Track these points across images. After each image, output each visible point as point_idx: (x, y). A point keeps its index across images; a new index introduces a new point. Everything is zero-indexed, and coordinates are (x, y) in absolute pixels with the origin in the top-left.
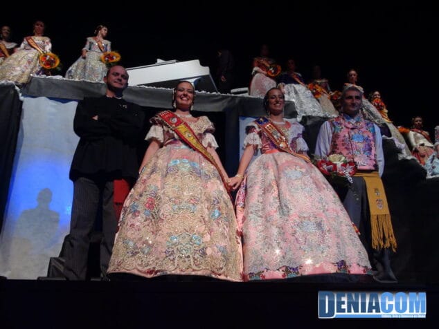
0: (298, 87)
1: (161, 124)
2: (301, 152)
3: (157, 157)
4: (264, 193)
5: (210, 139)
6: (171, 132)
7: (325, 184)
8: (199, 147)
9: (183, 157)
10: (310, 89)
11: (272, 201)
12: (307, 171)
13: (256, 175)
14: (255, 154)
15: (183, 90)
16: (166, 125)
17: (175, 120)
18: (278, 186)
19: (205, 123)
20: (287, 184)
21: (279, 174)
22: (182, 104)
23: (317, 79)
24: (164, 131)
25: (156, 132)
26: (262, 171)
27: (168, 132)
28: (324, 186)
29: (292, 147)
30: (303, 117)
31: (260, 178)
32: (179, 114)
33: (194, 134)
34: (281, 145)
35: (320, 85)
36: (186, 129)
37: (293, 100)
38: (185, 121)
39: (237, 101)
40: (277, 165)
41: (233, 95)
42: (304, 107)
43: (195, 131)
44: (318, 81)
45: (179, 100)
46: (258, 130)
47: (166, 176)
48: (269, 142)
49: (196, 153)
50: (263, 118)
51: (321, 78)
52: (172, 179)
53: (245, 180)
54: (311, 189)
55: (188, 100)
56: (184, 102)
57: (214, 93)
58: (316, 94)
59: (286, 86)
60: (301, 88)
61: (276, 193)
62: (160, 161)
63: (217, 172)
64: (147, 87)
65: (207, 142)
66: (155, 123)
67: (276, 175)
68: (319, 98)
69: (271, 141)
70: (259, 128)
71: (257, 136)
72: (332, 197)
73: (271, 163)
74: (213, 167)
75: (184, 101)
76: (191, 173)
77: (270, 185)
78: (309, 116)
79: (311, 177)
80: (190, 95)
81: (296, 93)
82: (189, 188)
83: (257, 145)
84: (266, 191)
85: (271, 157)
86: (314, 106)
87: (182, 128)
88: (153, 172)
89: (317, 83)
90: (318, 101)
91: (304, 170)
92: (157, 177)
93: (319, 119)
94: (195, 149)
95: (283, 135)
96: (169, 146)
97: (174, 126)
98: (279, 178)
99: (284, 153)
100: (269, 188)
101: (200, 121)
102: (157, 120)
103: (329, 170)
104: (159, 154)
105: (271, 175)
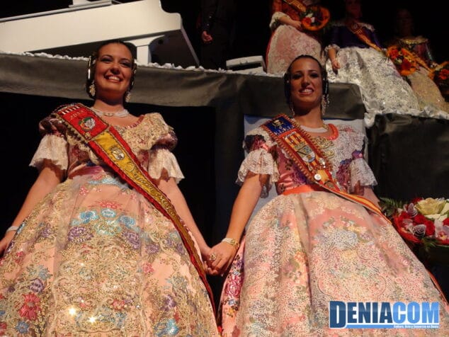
0: (366, 54)
1: (63, 131)
2: (359, 190)
3: (51, 203)
4: (278, 279)
5: (166, 161)
6: (82, 147)
7: (407, 259)
8: (140, 181)
9: (104, 204)
10: (391, 58)
11: (294, 294)
12: (369, 231)
13: (263, 239)
14: (264, 194)
15: (109, 59)
16: (72, 133)
17: (91, 124)
18: (307, 265)
19: (155, 127)
20: (327, 259)
21: (310, 238)
22: (108, 90)
23: (405, 36)
24: (68, 145)
25: (52, 149)
26: (275, 232)
27: (76, 147)
28: (405, 263)
29: (341, 180)
30: (378, 117)
31: (271, 247)
32: (100, 110)
33: (130, 152)
34: (318, 177)
35: (412, 50)
36: (114, 142)
37: (357, 82)
38: (112, 124)
39: (239, 84)
40: (307, 218)
41: (230, 72)
42: (379, 96)
43: (132, 146)
44: (407, 42)
45: (103, 82)
46: (270, 144)
47: (66, 247)
48: (292, 171)
49: (133, 192)
50: (282, 119)
51: (414, 35)
52: (77, 255)
53: (241, 250)
54: (377, 270)
55: (121, 80)
56: (112, 86)
57: (192, 68)
58: (402, 68)
59: (342, 52)
60: (371, 55)
61: (304, 278)
62: (56, 213)
63: (176, 236)
64: (50, 56)
65: (160, 168)
66: (50, 131)
67: (305, 241)
68: (410, 77)
69: (297, 169)
70: (273, 140)
71: (268, 157)
72: (421, 285)
73: (295, 215)
74: (167, 224)
75: (112, 84)
76: (119, 240)
77: (291, 262)
78: (389, 115)
79: (377, 245)
80: (125, 70)
81: (362, 66)
82: (112, 274)
83: (269, 176)
84: (282, 274)
85: (296, 202)
86: (399, 94)
87: (105, 140)
88: (39, 236)
89: (407, 46)
90: (409, 82)
91: (363, 230)
92: (48, 248)
93: (410, 121)
94: (132, 186)
95: (320, 154)
96: (77, 178)
97: (88, 134)
98: (311, 247)
99: (323, 194)
100: (289, 268)
101: (144, 123)
102: (55, 123)
103: (419, 235)
104: (55, 197)
105: (295, 239)
